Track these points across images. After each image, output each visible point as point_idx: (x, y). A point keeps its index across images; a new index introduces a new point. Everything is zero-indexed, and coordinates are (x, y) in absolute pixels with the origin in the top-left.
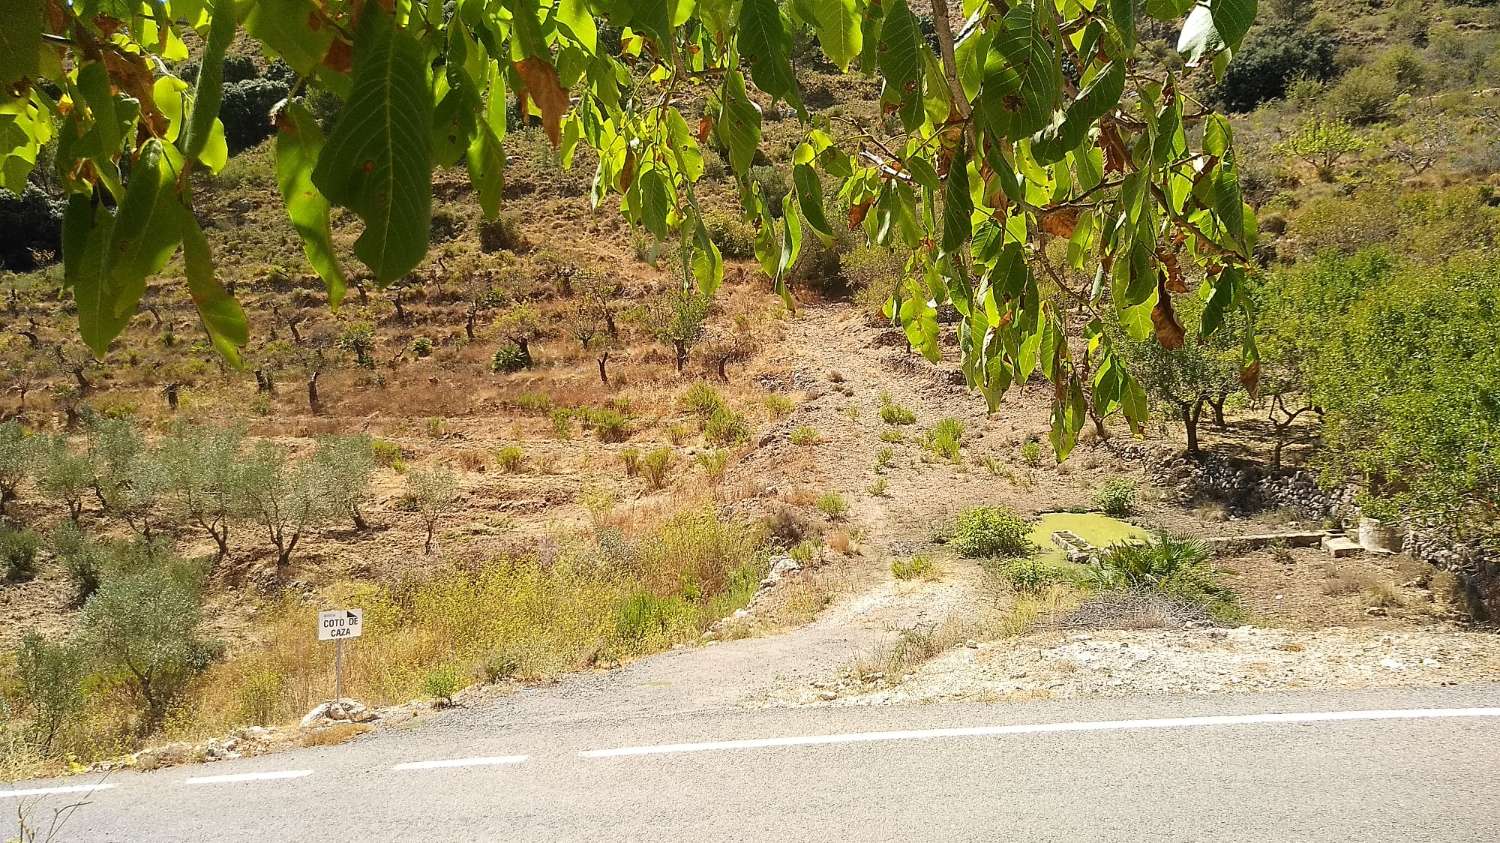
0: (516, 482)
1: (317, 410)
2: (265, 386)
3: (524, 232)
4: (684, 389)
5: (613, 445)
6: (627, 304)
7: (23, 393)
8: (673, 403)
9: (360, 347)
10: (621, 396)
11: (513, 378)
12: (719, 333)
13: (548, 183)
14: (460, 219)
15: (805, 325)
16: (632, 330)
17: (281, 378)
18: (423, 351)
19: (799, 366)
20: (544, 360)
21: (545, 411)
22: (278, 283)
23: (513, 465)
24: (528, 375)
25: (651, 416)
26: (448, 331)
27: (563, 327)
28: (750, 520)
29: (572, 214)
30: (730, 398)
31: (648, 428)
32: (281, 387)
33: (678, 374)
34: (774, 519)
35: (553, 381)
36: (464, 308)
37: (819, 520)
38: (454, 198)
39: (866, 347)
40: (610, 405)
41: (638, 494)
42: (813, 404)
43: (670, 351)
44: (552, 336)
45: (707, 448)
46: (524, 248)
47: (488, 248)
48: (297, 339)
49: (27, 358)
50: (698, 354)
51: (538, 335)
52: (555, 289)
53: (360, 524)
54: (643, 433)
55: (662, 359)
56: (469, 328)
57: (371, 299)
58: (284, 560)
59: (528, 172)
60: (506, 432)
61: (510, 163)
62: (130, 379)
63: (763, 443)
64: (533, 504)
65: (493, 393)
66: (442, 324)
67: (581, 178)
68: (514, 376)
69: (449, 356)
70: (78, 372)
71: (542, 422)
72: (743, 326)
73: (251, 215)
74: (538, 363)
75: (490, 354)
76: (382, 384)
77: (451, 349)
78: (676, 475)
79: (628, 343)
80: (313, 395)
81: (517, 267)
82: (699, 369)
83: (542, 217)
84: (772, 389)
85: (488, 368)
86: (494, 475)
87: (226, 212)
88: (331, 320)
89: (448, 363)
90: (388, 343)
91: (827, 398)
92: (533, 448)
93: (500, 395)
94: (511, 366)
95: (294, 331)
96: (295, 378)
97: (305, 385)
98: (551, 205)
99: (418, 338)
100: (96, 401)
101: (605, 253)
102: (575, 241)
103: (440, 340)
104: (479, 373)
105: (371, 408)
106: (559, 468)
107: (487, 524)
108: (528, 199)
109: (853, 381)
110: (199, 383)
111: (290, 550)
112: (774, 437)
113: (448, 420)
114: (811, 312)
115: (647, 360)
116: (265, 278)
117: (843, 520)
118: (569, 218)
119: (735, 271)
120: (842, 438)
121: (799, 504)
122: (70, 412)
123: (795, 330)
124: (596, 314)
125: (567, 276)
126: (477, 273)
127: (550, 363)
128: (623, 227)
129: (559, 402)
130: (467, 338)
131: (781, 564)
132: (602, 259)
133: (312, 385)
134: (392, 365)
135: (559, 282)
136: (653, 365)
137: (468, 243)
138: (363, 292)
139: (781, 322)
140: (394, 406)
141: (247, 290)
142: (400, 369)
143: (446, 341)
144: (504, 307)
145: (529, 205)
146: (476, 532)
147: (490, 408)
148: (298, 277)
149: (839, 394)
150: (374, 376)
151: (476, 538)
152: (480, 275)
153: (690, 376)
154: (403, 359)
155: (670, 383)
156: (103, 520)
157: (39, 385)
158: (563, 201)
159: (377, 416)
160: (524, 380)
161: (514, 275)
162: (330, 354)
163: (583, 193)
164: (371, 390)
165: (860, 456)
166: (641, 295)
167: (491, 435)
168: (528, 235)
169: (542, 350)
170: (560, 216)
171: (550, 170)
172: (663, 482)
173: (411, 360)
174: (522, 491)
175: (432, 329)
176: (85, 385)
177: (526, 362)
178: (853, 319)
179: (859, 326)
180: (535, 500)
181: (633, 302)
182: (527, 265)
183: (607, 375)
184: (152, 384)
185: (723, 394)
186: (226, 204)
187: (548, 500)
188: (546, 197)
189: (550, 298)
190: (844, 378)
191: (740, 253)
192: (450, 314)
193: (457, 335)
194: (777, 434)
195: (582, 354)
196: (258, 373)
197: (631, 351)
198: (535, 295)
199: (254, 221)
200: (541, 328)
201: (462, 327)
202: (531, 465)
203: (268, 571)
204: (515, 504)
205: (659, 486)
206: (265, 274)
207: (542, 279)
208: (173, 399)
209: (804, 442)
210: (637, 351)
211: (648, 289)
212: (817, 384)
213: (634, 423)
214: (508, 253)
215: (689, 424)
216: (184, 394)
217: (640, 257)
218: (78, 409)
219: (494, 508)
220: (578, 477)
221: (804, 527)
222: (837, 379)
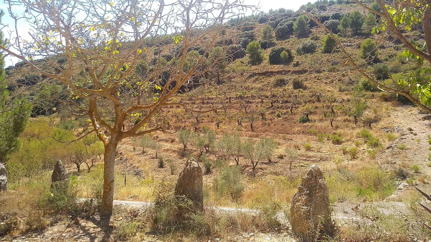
0: (311, 154)
1: (253, 131)
2: (240, 124)
3: (305, 83)
4: (358, 130)
5: (337, 145)
6: (337, 104)
7: (185, 123)
8: (355, 134)
9: (262, 115)
10: (338, 131)
11: (305, 125)
12: (368, 114)
13: (311, 69)
14: (287, 80)
15: (397, 112)
16: (339, 112)
17: (243, 122)
18: (279, 116)
19: (396, 125)
20: (313, 120)
21: (315, 134)
22: (241, 97)
23: (308, 149)
24: (309, 124)
25: (349, 138)
26: (285, 111)
27: (318, 111)
28: (388, 170)
29: (319, 78)
30: (373, 133)
31: (348, 141)
32: (243, 124)
33: (355, 126)
34: (397, 171)
35: (317, 126)
36: (289, 105)
37: (412, 172)
38: (285, 74)
39: (419, 120)
40: (335, 134)
41: (348, 160)
42: (404, 137)
43: (352, 118)
44: (315, 113)
45: (368, 148)
46: (305, 88)
47: (295, 88)
48: (246, 112)
49: (185, 114)
50: (361, 120)
51: (311, 113)
52: (315, 100)
53: (270, 161)
54: (346, 142)
55: (349, 121)
56: (291, 110)
57: (264, 102)
58: (254, 168)
59: (306, 66)
60: (305, 139)
61: (301, 64)
62: (208, 121)
63: (388, 148)
64: (317, 160)
65: (300, 128)
66: (283, 109)
67: (321, 68)
68: (305, 124)
69: (286, 118)
70: (197, 118)
71: (315, 138)
72: (375, 112)
73: (233, 80)
74: (311, 121)
75: (298, 118)
76: (269, 124)
77: (286, 116)
78: (360, 155)
79: (338, 116)
80: (252, 127)
81: (304, 93)
82: (362, 125)
83: (310, 79)
84: (387, 132)
85: (297, 121)
86: (303, 151)
87: (226, 79)
88: (254, 107)
89: (286, 119)
90: (269, 114)
91: (408, 136)
92: (313, 144)
93: (302, 129)
94: (304, 121)
95: (245, 109)
96: (247, 122)
97: (250, 124)
98: (313, 76)
99: (277, 113)
100: (201, 125)
101: (329, 89)
102: (320, 86)
103: (283, 113)
104: (295, 123)
105: (267, 131)
106: (322, 150)
107: (304, 164)
108: (306, 74)
109: (416, 130)
110: (224, 122)
111: (256, 166)
112: (392, 146)
113: (288, 135)
114: (399, 108)
115: (345, 121)
116: (238, 96)
117: (420, 173)
118: (318, 79)
119: (372, 95)
120: (415, 148)
121: (404, 167)
122: (195, 128)
123: (393, 114)
124: (328, 107)
125: (319, 96)
126: (292, 95)
127: (315, 121)
128: (335, 82)
129: (319, 132)
130: (290, 113)
131: (403, 184)
132: (328, 91)
133: (252, 124)
134: (271, 120)
135: (316, 98)
136: (347, 123)
137: (289, 87)
138: (262, 100)
139: (388, 111)
140: (273, 131)
141: (233, 99)
142: (273, 121)
143: (285, 114)
144: (300, 104)
145: (307, 76)
146: (302, 166)
147: (299, 133)
148: (246, 96)
149: (411, 135)
150: (267, 122)
151: (302, 168)
152: (293, 96)
153: (360, 127)
154: (274, 118)
155: (353, 128)
156: (207, 154)
157: (188, 121)
158: (316, 75)
159: (268, 133)
160: (308, 125)
161: (303, 96)
162: (255, 116)
163: (322, 72)
164: (266, 126)
165: (422, 154)
166: (341, 102)
167: (300, 140)
168: (306, 84)
169: (312, 117)
170: (316, 79)
171: (312, 66)
172: (355, 157)
173: (276, 118)
174: (313, 156)
175: (281, 110)
176: (198, 121)
177: (308, 120)
178: (414, 111)
179: (416, 113)
180: (317, 159)
181: (339, 104)
182: (306, 93)
183: (333, 125)
184: (213, 122)
185: (371, 132)
186: (227, 77)
187: (321, 159)
188: (311, 74)
189: (314, 102)
190: (413, 130)
191: (373, 89)
192: (286, 106)
193: (288, 112)
194: (393, 146)
195: (324, 118)
196: (238, 120)
197: (339, 118)
198: (310, 101)
199: (234, 81)
200: (312, 111)
201: (289, 110)
202: (313, 149)
203: (250, 170)
204: (311, 159)
205: (354, 158)
206: (238, 95)
207: (311, 97)
208: (218, 126)
209: (402, 149)
210: (341, 118)
211: (343, 100)
212: (404, 131)
213: (343, 140)
214: (301, 90)
215: (361, 140)
216: (221, 125)
217: (340, 91)
218: (197, 127)
219: (305, 160)
220: (328, 154)
221: (407, 174)
222: (410, 130)
